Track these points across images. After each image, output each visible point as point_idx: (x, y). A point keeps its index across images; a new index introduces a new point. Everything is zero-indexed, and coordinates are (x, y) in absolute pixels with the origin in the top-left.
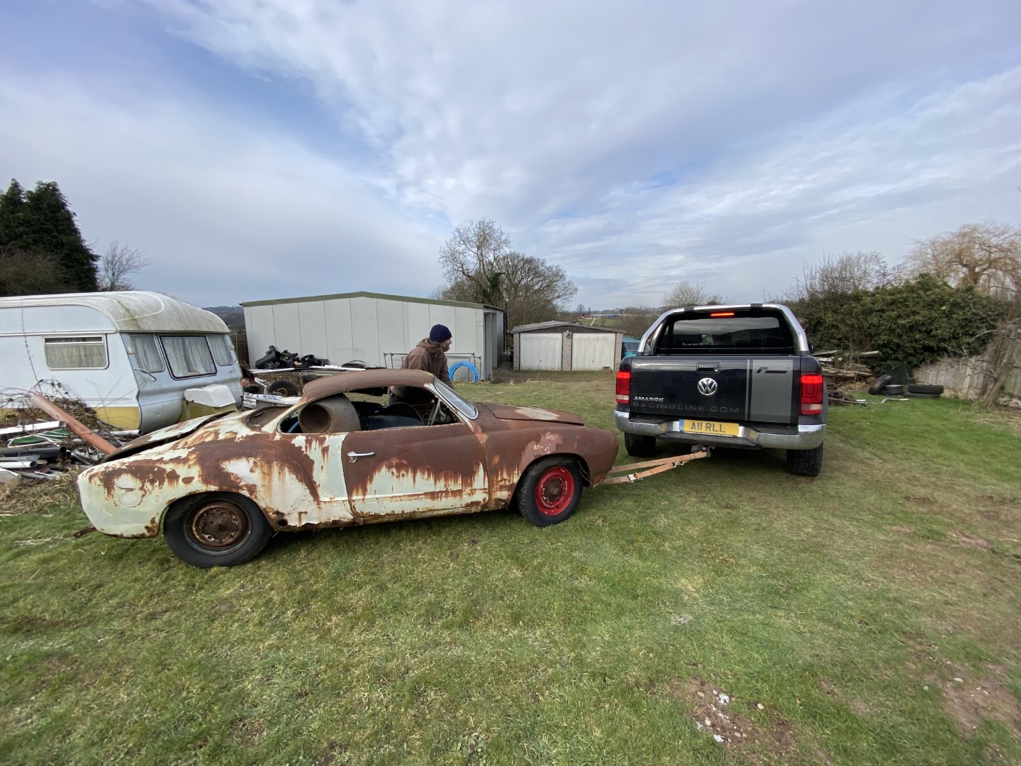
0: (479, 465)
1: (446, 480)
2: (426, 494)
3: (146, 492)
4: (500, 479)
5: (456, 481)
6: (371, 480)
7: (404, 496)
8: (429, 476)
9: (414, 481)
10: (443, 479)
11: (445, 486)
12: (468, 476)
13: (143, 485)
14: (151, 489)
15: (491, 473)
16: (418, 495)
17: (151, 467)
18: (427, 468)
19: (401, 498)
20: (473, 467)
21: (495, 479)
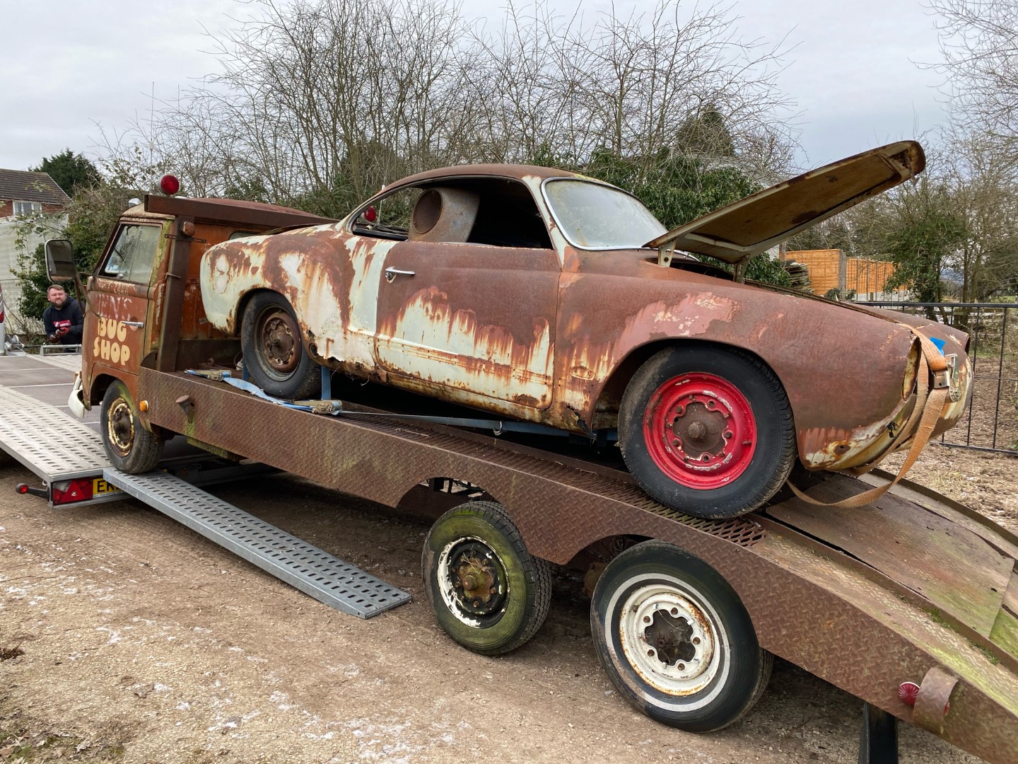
0: (544, 327)
1: (491, 342)
2: (460, 357)
4: (573, 365)
5: (504, 349)
6: (403, 314)
7: (434, 351)
8: (469, 327)
9: (450, 331)
10: (486, 340)
11: (488, 353)
12: (525, 343)
15: (562, 348)
16: (451, 356)
18: (470, 314)
19: (429, 354)
20: (533, 329)
21: (565, 363)
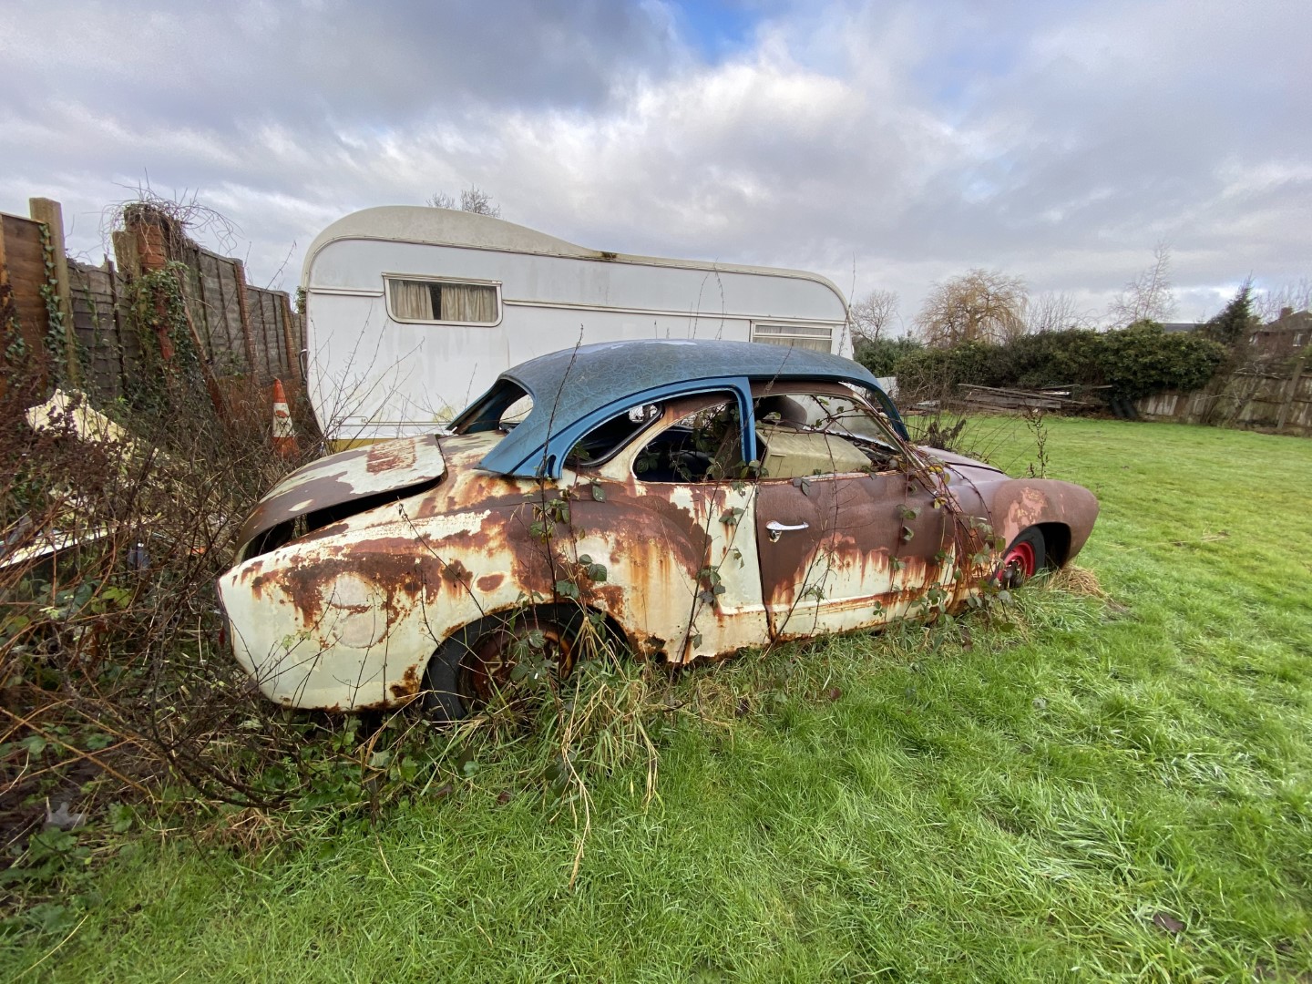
0: (950, 544)
1: (906, 570)
2: (873, 597)
3: (397, 614)
4: (974, 567)
5: (918, 573)
6: (802, 573)
7: (848, 601)
8: (884, 565)
9: (863, 575)
10: (901, 569)
11: (903, 583)
12: (935, 564)
13: (390, 598)
14: (408, 606)
15: (963, 558)
16: (866, 599)
17: (404, 557)
18: (883, 552)
19: (842, 606)
20: (940, 550)
21: (968, 568)
